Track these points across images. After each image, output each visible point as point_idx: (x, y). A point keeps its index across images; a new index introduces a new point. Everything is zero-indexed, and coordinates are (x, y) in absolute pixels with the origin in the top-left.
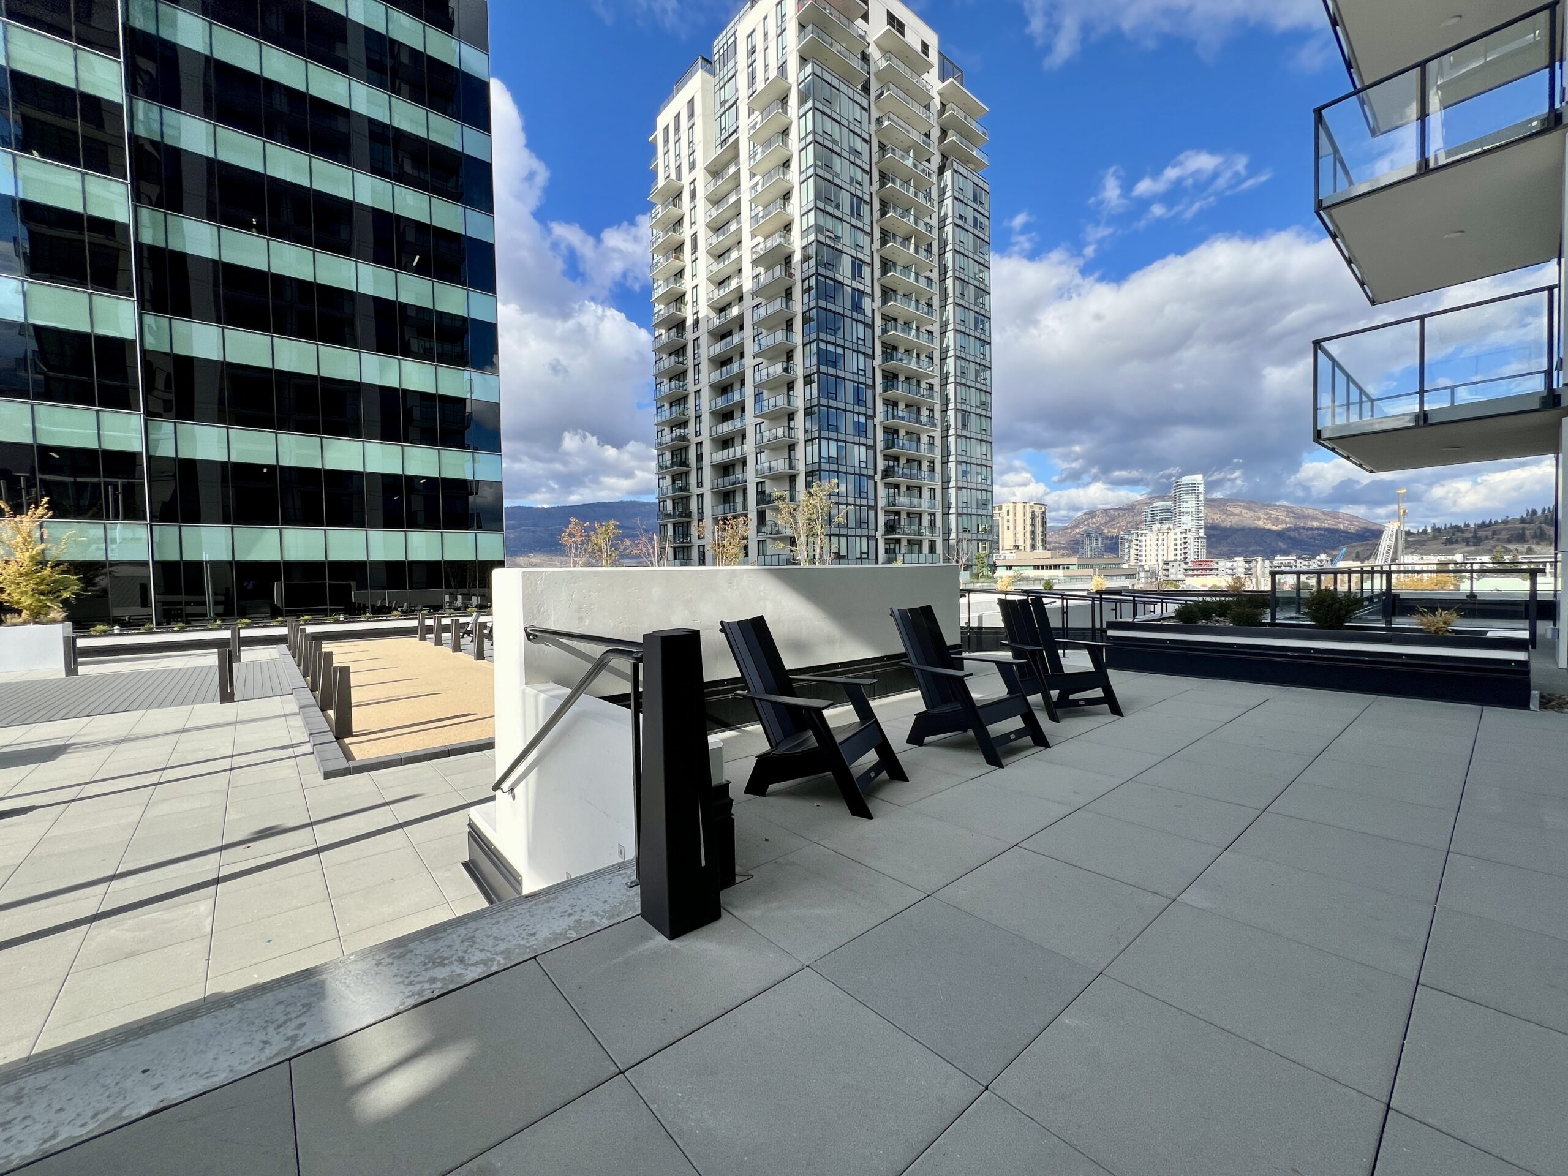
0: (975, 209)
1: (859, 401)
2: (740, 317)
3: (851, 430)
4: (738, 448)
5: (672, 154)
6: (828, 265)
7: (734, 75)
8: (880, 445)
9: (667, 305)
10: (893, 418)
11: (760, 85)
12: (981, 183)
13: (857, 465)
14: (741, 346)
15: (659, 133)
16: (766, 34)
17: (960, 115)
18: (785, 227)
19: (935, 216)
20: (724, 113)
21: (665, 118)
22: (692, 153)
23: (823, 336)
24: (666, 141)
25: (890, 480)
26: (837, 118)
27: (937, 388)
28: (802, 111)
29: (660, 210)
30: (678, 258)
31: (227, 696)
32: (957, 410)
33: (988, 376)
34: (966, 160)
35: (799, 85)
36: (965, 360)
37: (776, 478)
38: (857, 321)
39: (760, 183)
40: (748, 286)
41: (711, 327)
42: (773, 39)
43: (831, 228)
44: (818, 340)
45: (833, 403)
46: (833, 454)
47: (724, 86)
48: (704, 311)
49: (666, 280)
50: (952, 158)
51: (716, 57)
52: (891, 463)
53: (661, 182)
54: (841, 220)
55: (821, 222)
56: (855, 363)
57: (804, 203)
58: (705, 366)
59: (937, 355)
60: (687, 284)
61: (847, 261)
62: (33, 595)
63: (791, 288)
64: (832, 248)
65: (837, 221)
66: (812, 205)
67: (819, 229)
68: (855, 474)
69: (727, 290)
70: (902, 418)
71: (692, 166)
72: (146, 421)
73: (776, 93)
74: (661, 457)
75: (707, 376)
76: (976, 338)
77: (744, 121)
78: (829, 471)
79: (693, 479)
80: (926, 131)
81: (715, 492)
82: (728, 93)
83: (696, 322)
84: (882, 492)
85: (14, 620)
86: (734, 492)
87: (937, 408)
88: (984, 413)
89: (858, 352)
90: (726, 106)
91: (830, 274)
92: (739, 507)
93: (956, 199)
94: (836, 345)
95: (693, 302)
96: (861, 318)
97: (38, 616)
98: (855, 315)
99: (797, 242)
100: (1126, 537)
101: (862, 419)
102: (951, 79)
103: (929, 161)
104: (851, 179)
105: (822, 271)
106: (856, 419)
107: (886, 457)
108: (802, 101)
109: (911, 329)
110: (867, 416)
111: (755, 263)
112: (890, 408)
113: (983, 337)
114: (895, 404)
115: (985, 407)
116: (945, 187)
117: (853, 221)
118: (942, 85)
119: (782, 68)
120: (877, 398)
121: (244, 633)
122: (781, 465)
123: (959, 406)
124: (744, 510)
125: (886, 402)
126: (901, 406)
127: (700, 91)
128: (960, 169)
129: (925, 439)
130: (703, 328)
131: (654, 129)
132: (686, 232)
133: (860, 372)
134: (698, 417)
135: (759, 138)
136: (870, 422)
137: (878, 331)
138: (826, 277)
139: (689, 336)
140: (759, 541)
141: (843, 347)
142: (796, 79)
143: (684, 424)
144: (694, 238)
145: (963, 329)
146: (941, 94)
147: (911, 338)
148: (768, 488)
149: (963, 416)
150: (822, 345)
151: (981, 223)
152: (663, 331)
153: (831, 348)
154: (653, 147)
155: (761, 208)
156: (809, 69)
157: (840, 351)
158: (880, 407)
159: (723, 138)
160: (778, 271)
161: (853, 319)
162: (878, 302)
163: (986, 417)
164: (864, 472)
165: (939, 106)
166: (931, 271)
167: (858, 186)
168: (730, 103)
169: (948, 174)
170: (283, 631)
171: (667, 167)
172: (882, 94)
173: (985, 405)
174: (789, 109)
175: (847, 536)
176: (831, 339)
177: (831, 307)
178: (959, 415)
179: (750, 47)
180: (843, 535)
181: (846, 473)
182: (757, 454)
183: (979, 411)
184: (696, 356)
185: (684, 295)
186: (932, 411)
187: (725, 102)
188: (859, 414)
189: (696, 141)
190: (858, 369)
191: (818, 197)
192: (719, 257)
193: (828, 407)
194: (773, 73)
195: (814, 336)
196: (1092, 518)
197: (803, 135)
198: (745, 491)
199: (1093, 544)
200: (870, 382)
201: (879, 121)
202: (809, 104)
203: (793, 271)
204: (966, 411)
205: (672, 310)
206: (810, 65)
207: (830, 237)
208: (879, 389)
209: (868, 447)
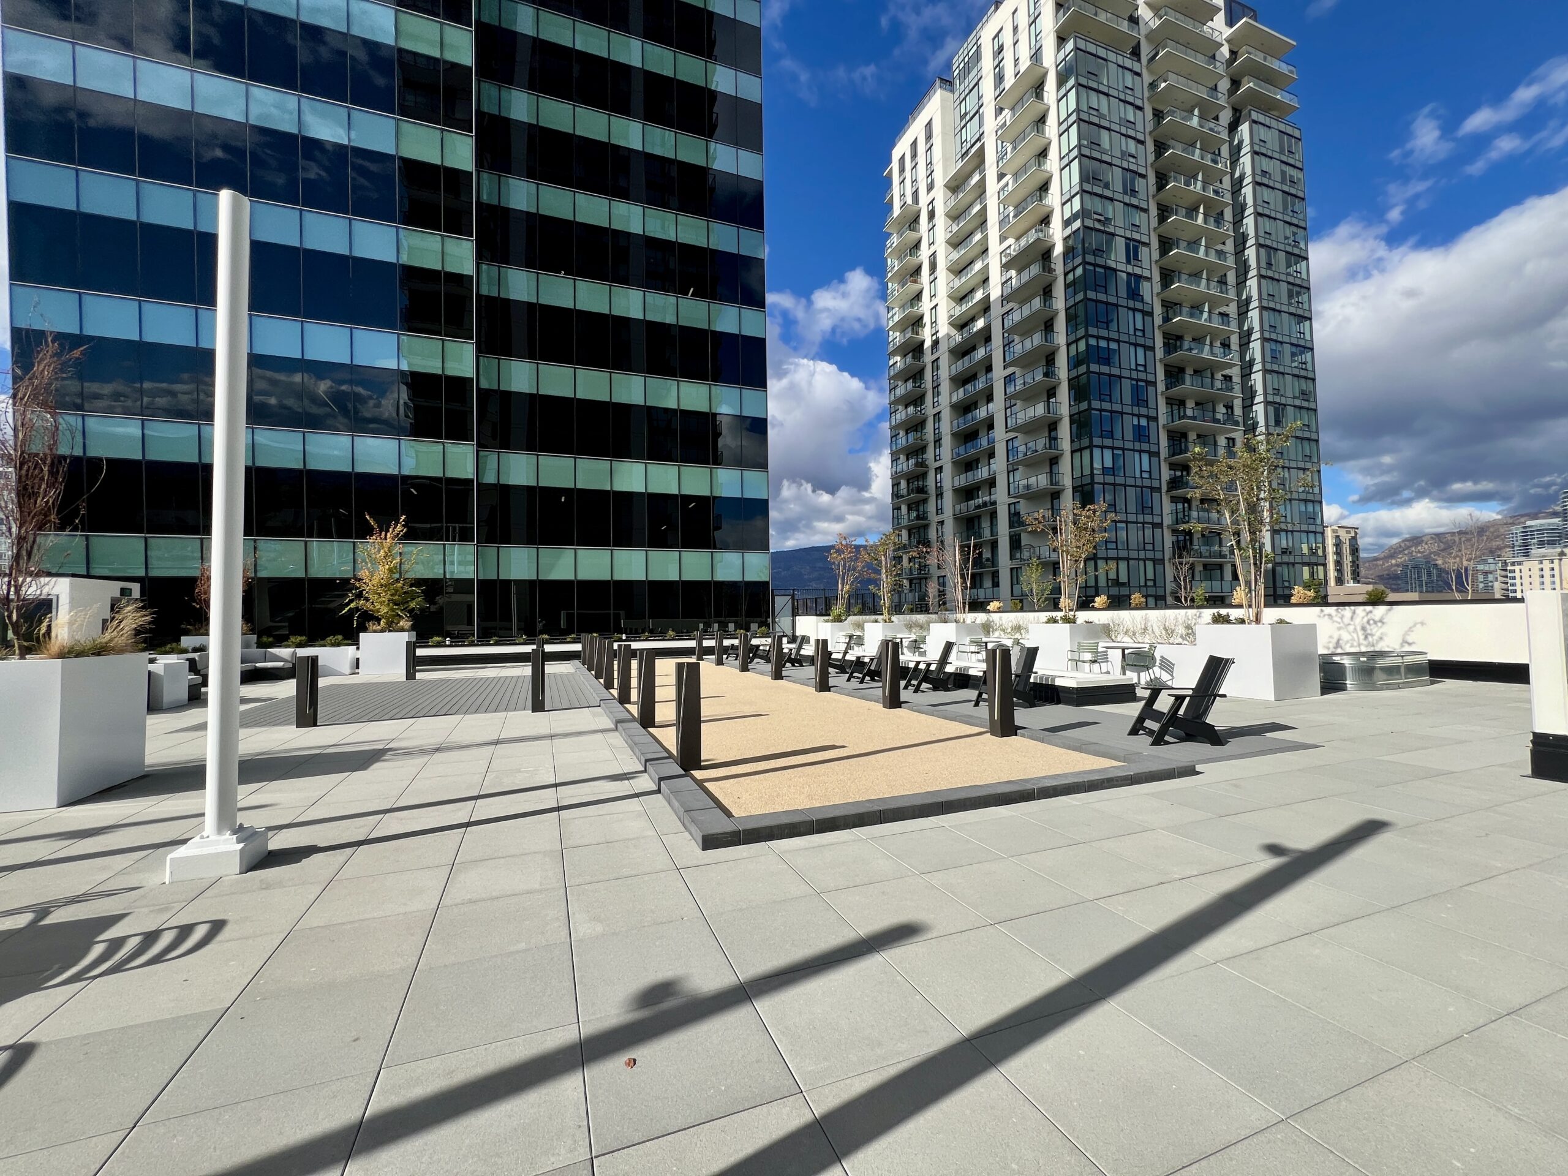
0: (1282, 162)
1: (1139, 399)
2: (987, 329)
3: (1129, 434)
4: (985, 470)
5: (908, 182)
6: (1098, 252)
7: (977, 84)
8: (1164, 452)
9: (903, 331)
10: (1180, 418)
11: (1009, 81)
12: (1289, 130)
13: (1138, 475)
14: (988, 359)
15: (895, 165)
16: (1015, 29)
17: (1258, 57)
18: (1042, 222)
19: (1227, 180)
20: (965, 125)
21: (901, 148)
22: (931, 174)
23: (1093, 331)
24: (902, 170)
25: (1179, 492)
26: (1105, 90)
27: (1237, 379)
28: (1063, 91)
29: (895, 239)
30: (915, 282)
31: (538, 706)
32: (1267, 403)
33: (1309, 359)
34: (1268, 106)
35: (1057, 66)
36: (1276, 341)
37: (1033, 496)
38: (1134, 310)
39: (1010, 182)
40: (995, 292)
41: (953, 344)
42: (1024, 29)
43: (1100, 211)
44: (1087, 336)
45: (1106, 406)
46: (1108, 463)
47: (965, 99)
48: (944, 329)
49: (902, 307)
50: (1250, 107)
51: (955, 74)
52: (1179, 473)
53: (896, 211)
54: (1111, 199)
55: (1088, 206)
56: (1131, 358)
57: (1066, 188)
58: (945, 387)
59: (1234, 340)
60: (925, 305)
61: (1120, 244)
62: (388, 604)
63: (1050, 285)
64: (1103, 232)
65: (1107, 202)
66: (1077, 189)
67: (1083, 213)
68: (1136, 486)
69: (970, 304)
70: (1194, 418)
71: (930, 187)
72: (478, 451)
73: (1032, 80)
74: (896, 487)
75: (947, 397)
76: (1291, 314)
77: (991, 123)
78: (1104, 484)
79: (931, 507)
80: (1211, 85)
81: (957, 519)
82: (971, 104)
83: (936, 344)
84: (1168, 507)
85: (374, 627)
86: (979, 517)
87: (1238, 404)
88: (1305, 404)
89: (1136, 345)
90: (968, 118)
91: (1100, 261)
92: (986, 534)
93: (1257, 153)
94: (1108, 339)
95: (932, 323)
96: (1139, 305)
97: (391, 627)
98: (1131, 304)
99: (1057, 233)
100: (1480, 567)
101: (1144, 422)
102: (1244, 20)
103: (1217, 118)
104: (1123, 153)
105: (1090, 258)
106: (1136, 422)
107: (1172, 466)
108: (1061, 81)
109: (1202, 312)
110: (1149, 418)
111: (1006, 267)
112: (1175, 407)
113: (1300, 312)
114: (1182, 403)
115: (1305, 397)
116: (1241, 142)
117: (1127, 199)
118: (1230, 31)
119: (1036, 56)
120: (1159, 397)
121: (548, 648)
122: (1041, 480)
123: (1270, 398)
124: (992, 535)
125: (1170, 401)
126: (1190, 404)
127: (939, 111)
128: (1261, 118)
129: (1222, 441)
130: (943, 347)
131: (890, 161)
132: (924, 253)
133: (1140, 368)
134: (938, 441)
135: (1009, 136)
136: (1153, 424)
137: (1158, 320)
138: (1095, 265)
139: (928, 358)
140: (1012, 569)
141: (1118, 341)
142: (1053, 60)
143: (923, 449)
144: (933, 259)
145: (1272, 305)
146: (1228, 41)
147: (1202, 322)
148: (1023, 508)
149: (1276, 411)
150: (1093, 342)
151: (1291, 176)
152: (898, 358)
153: (1103, 344)
154: (889, 180)
155: (1011, 208)
156: (1070, 45)
157: (1114, 346)
158: (1163, 408)
159: (964, 150)
160: (1035, 269)
161: (1129, 309)
162: (1157, 288)
163: (1308, 409)
164: (1147, 483)
165: (1227, 55)
166: (1224, 243)
167: (1131, 159)
168: (972, 114)
169: (1244, 128)
170: (577, 647)
171: (903, 195)
172: (1157, 54)
173: (1306, 395)
174: (1045, 94)
175: (1128, 559)
176: (1103, 333)
177: (1102, 297)
178: (1271, 409)
179: (996, 48)
180: (1123, 559)
181: (1125, 486)
182: (1008, 473)
183: (1298, 402)
184: (935, 378)
185: (921, 317)
186: (1232, 408)
187: (966, 114)
188: (1139, 416)
189: (934, 161)
190: (1137, 365)
191: (1084, 177)
192: (961, 272)
193: (1101, 410)
194: (1025, 64)
195: (1081, 332)
196: (1417, 545)
197: (1063, 116)
198: (993, 515)
199: (1424, 578)
200: (1151, 378)
201: (1153, 86)
202: (1072, 82)
203: (1053, 266)
204: (1279, 404)
205: (909, 335)
206: (1071, 42)
207: (1099, 221)
208: (1161, 387)
209: (1151, 454)
